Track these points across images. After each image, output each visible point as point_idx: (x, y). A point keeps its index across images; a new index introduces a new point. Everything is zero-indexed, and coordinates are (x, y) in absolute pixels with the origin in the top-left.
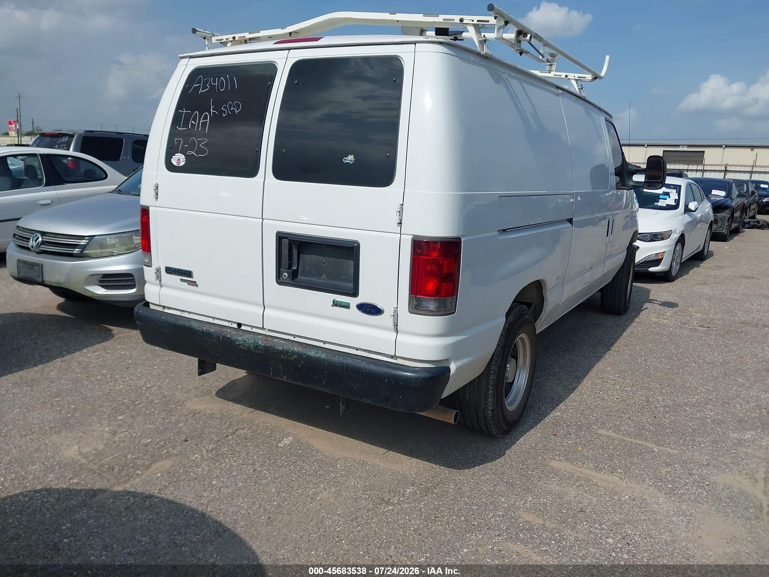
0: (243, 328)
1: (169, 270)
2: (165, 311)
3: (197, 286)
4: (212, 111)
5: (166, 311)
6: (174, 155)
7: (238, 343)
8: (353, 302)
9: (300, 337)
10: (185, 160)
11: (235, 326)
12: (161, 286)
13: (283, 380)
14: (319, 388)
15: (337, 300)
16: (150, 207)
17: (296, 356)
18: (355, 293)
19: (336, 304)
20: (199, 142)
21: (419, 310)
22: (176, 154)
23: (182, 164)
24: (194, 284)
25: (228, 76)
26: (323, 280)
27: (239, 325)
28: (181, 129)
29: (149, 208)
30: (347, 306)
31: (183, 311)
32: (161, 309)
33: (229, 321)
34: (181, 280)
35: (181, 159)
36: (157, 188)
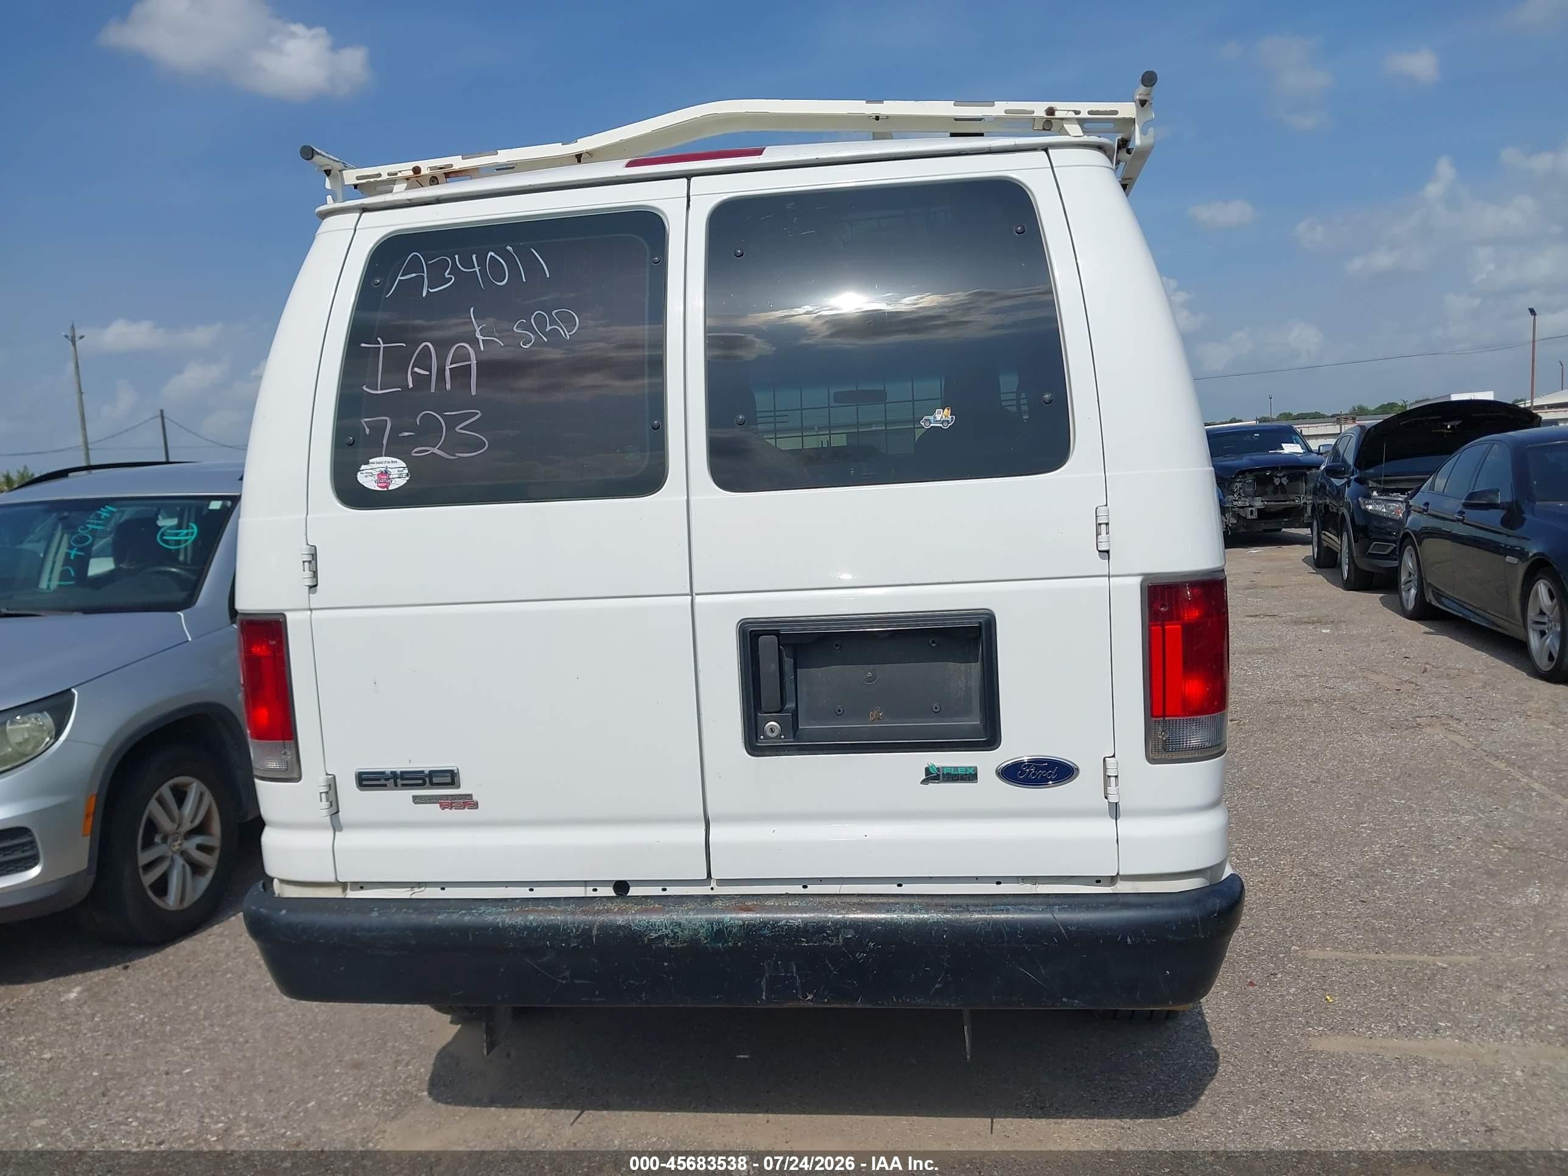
0: (633, 891)
1: (368, 781)
2: (347, 897)
3: (475, 806)
4: (480, 338)
5: (352, 894)
6: (367, 463)
7: (654, 935)
8: (986, 762)
9: (821, 881)
10: (406, 471)
11: (610, 892)
12: (336, 825)
13: (802, 1005)
14: (920, 1002)
15: (937, 765)
16: (287, 614)
17: (852, 931)
18: (990, 738)
19: (933, 776)
20: (452, 422)
21: (1174, 750)
22: (371, 461)
23: (397, 483)
24: (467, 802)
25: (509, 248)
26: (875, 722)
27: (621, 887)
28: (379, 392)
29: (284, 616)
30: (970, 776)
31: (419, 884)
32: (336, 893)
33: (586, 883)
34: (417, 800)
35: (394, 473)
36: (314, 556)
